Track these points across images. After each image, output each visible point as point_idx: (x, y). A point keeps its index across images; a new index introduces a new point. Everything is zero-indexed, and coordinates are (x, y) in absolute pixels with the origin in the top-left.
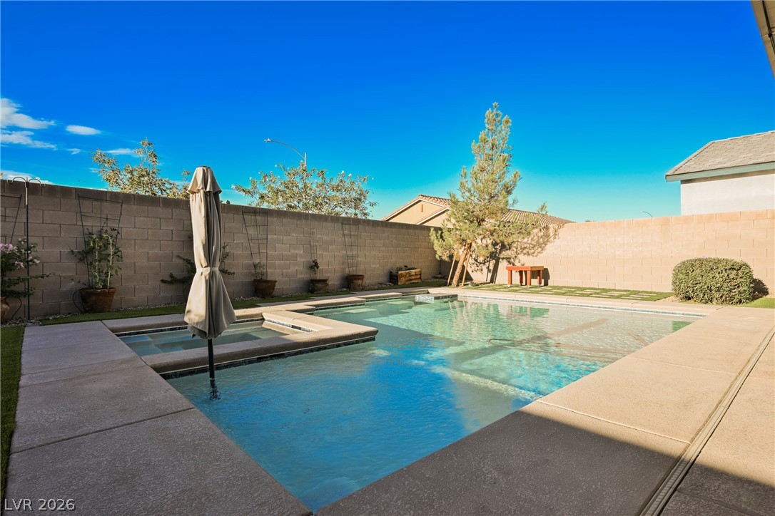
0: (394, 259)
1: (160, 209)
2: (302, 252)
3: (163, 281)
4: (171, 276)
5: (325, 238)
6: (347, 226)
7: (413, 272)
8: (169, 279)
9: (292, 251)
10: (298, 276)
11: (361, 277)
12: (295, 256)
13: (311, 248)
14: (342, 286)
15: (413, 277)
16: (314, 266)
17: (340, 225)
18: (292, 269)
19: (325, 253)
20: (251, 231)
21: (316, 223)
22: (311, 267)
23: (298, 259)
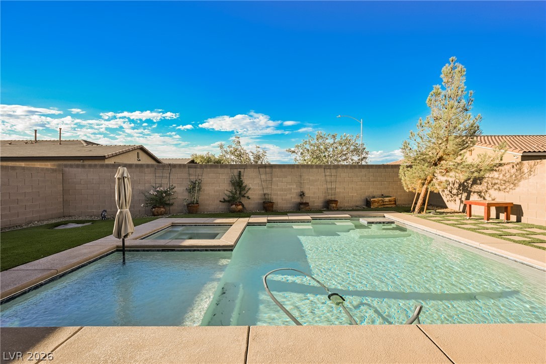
0: (371, 190)
1: (219, 170)
2: (295, 186)
3: (220, 201)
4: (224, 199)
5: (311, 178)
6: (328, 170)
7: (387, 199)
8: (223, 200)
9: (288, 186)
10: (292, 200)
11: (335, 202)
12: (290, 189)
13: (300, 184)
14: (324, 207)
15: (387, 203)
16: (302, 195)
17: (323, 169)
18: (289, 196)
19: (311, 187)
20: (263, 177)
21: (305, 170)
22: (301, 195)
23: (293, 191)
